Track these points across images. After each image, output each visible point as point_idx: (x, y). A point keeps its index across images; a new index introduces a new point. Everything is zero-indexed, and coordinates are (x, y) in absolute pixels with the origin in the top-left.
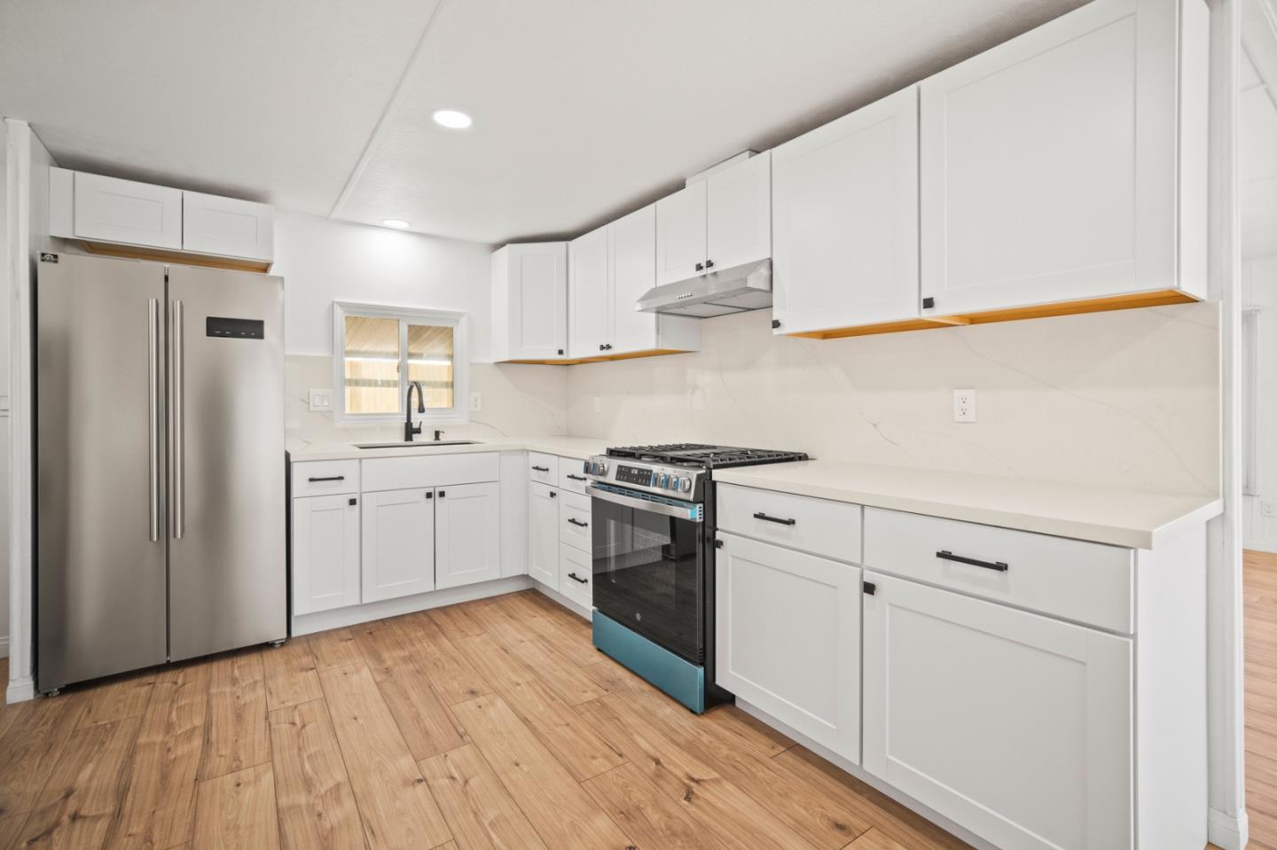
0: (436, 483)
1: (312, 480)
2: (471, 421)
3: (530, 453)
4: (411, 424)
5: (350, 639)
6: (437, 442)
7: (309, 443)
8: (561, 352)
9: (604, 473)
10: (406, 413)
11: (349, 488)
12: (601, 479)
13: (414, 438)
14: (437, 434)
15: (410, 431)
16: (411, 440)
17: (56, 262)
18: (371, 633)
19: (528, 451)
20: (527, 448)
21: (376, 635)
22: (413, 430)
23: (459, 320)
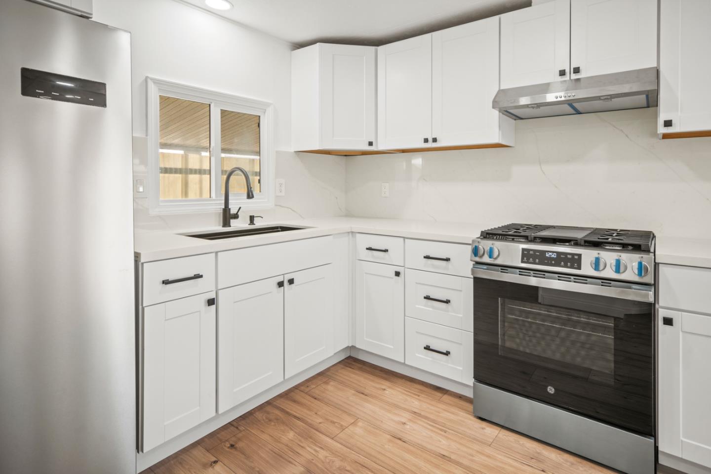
0: (283, 270)
1: (165, 283)
2: (276, 205)
4: (229, 209)
5: (215, 462)
6: (252, 228)
8: (371, 144)
13: (231, 225)
14: (252, 219)
15: (229, 217)
16: (229, 226)
18: (232, 446)
21: (240, 445)
22: (231, 216)
23: (265, 110)
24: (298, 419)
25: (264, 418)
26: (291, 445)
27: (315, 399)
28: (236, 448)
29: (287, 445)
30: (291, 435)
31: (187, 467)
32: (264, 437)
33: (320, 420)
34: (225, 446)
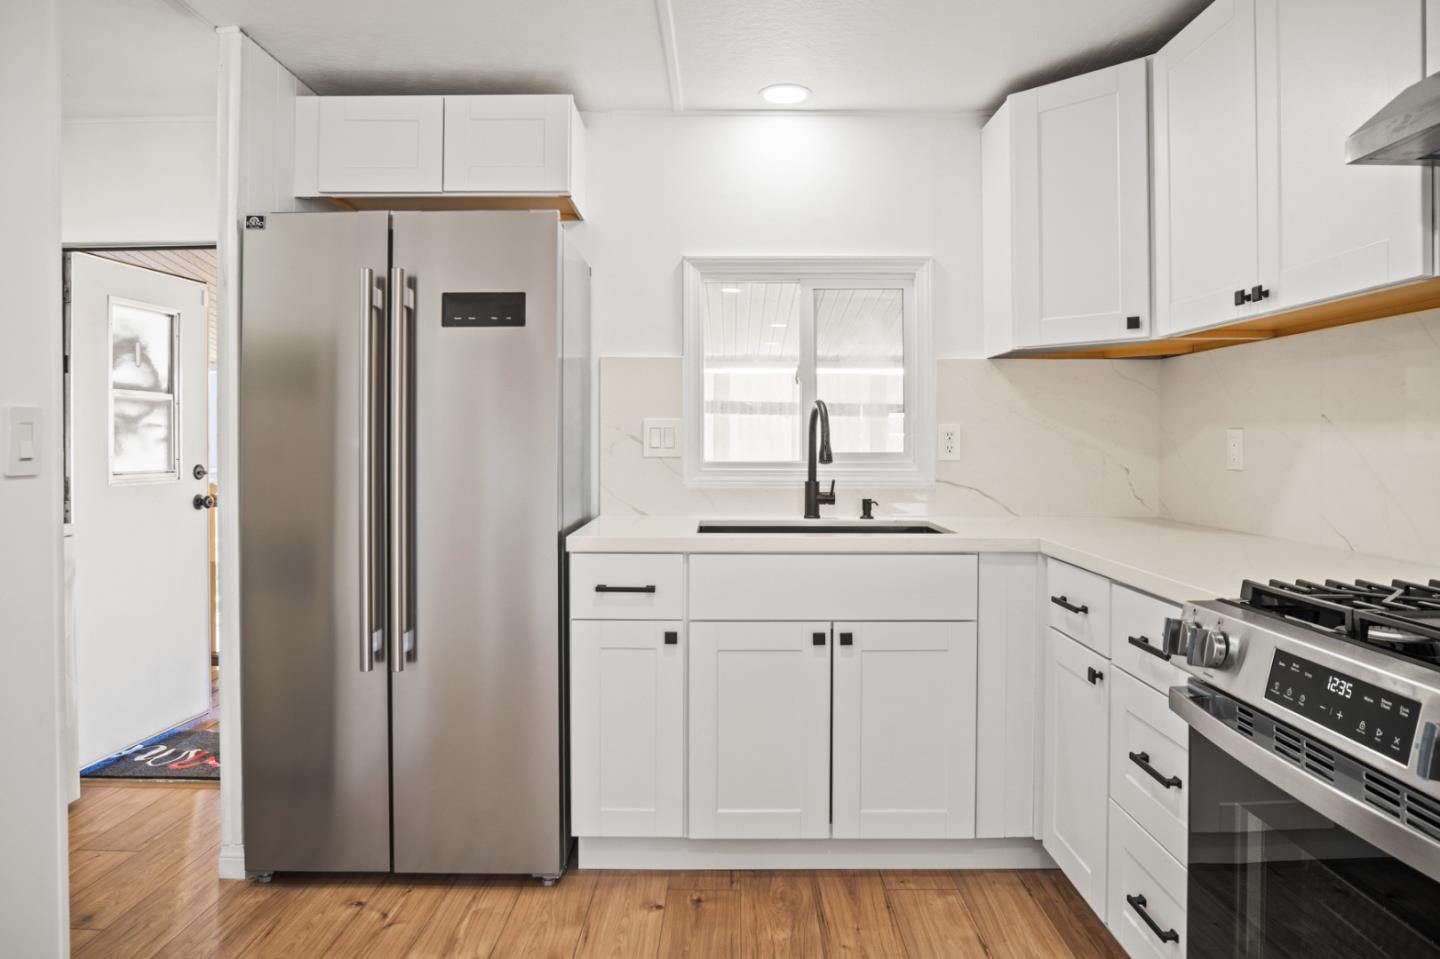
0: (837, 613)
1: (601, 589)
2: (937, 481)
3: (1050, 561)
4: (817, 484)
5: (659, 907)
6: (867, 523)
7: (643, 513)
8: (1133, 323)
9: (1228, 663)
10: (807, 462)
11: (664, 609)
12: (1218, 679)
13: (822, 514)
14: (867, 505)
15: (815, 498)
16: (817, 516)
17: (261, 227)
18: (698, 902)
19: (1045, 557)
20: (1045, 550)
21: (708, 906)
22: (819, 497)
23: (914, 274)
24: (822, 918)
25: (779, 891)
26: (763, 947)
27: (888, 907)
28: (698, 906)
29: (757, 946)
30: (783, 935)
31: (630, 893)
32: (747, 916)
33: (850, 942)
34: (691, 896)
